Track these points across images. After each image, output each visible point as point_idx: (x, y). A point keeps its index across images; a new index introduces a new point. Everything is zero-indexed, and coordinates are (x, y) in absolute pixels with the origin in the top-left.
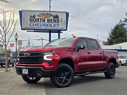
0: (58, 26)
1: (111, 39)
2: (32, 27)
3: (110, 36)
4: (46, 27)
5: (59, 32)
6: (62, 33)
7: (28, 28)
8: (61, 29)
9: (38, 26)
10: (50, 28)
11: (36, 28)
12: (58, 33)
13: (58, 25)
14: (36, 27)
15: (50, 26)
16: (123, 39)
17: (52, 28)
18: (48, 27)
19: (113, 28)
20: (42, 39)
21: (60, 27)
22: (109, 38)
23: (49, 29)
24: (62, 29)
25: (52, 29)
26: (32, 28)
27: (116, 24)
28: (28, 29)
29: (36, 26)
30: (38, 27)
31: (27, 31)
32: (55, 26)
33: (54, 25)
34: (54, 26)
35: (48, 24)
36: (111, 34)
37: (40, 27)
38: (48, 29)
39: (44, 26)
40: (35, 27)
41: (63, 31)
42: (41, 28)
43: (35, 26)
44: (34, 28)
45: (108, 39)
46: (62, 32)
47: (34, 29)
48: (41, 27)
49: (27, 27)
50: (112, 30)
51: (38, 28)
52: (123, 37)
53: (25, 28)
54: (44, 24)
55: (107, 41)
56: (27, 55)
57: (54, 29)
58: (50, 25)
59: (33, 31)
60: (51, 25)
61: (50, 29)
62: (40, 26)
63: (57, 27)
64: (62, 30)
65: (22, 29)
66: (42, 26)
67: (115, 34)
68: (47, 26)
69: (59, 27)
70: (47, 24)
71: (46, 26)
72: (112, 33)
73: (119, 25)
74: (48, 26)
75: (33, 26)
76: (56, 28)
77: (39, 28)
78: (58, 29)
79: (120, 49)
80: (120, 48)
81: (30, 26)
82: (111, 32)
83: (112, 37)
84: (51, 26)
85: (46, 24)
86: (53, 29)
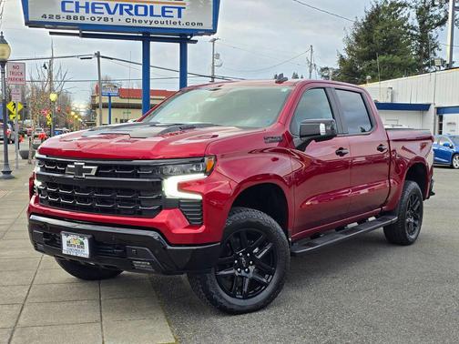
0: (180, 16)
1: (352, 61)
2: (72, 15)
3: (350, 49)
4: (131, 17)
5: (183, 38)
6: (196, 42)
7: (55, 20)
8: (190, 27)
9: (97, 10)
10: (146, 21)
11: (89, 22)
12: (179, 44)
13: (180, 9)
14: (87, 16)
15: (146, 14)
16: (397, 59)
17: (156, 22)
18: (137, 18)
19: (362, 17)
20: (98, 55)
21: (187, 20)
22: (346, 56)
23: (143, 24)
24: (196, 27)
25: (153, 25)
26: (72, 21)
27: (374, 4)
28: (55, 25)
29: (87, 12)
30: (96, 16)
31: (51, 33)
32: (167, 14)
33: (163, 8)
34: (164, 15)
35: (136, 7)
36: (353, 40)
37: (106, 14)
38: (138, 24)
39: (121, 13)
40: (82, 18)
41: (202, 35)
42: (110, 23)
43: (82, 11)
44: (79, 21)
45: (342, 60)
46: (194, 38)
47: (81, 26)
48: (110, 16)
49: (51, 17)
50: (356, 24)
51: (96, 22)
52: (394, 53)
53: (44, 20)
54: (121, 6)
55: (338, 67)
56: (80, 170)
57: (165, 26)
58: (146, 7)
59: (78, 32)
60: (152, 7)
61: (148, 25)
62: (105, 10)
63: (176, 19)
64: (196, 32)
65: (30, 24)
66: (112, 11)
67: (370, 41)
68: (133, 12)
69: (183, 20)
70: (134, 4)
71: (130, 14)
72: (357, 39)
73: (384, 8)
74: (136, 14)
75: (77, 11)
76: (173, 21)
77: (102, 22)
78: (177, 26)
79: (389, 101)
80: (392, 99)
81: (63, 10)
82: (354, 34)
83: (358, 53)
84: (152, 15)
85: (131, 6)
86: (159, 25)
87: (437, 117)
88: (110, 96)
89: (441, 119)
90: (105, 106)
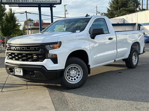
1: (112, 10)
3: (111, 6)
5: (51, 6)
6: (55, 7)
7: (10, 2)
8: (53, 2)
11: (21, 2)
12: (50, 8)
20: (26, 12)
22: (109, 8)
25: (41, 2)
26: (16, 2)
31: (9, 6)
36: (112, 3)
38: (36, 2)
42: (28, 2)
45: (108, 10)
47: (19, 4)
52: (126, 7)
53: (7, 2)
55: (107, 13)
57: (45, 2)
64: (55, 4)
67: (117, 3)
77: (25, 2)
78: (49, 2)
83: (114, 7)
87: (138, 27)
88: (31, 26)
89: (140, 28)
90: (29, 29)
